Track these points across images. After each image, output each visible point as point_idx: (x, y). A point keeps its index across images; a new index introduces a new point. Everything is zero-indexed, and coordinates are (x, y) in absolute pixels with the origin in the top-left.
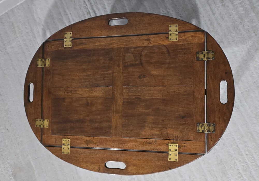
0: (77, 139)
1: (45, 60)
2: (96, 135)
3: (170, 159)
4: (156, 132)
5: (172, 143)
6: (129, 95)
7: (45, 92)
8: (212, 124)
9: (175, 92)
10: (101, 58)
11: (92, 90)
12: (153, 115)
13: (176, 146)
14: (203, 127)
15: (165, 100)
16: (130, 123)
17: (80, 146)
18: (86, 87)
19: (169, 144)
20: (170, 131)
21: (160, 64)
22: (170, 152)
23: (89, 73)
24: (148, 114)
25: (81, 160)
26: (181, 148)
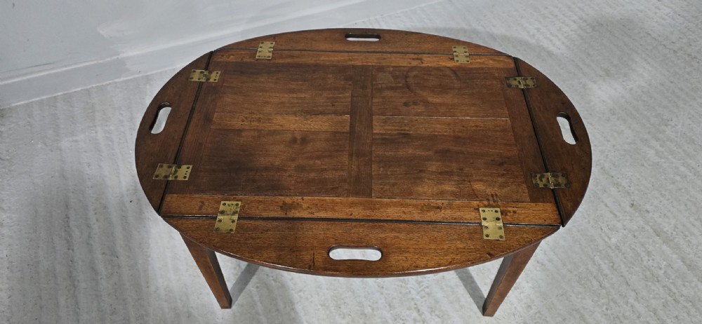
0: (261, 202)
1: (210, 73)
2: (309, 194)
3: (487, 236)
4: (449, 187)
5: (486, 207)
6: (385, 130)
7: (194, 120)
8: (560, 174)
9: (477, 126)
10: (330, 76)
11: (307, 120)
12: (437, 161)
13: (496, 211)
14: (544, 180)
15: (459, 137)
16: (389, 173)
17: (265, 215)
18: (295, 114)
19: (481, 209)
20: (478, 186)
21: (443, 89)
22: (484, 223)
23: (303, 96)
24: (429, 159)
25: (264, 243)
26: (506, 215)
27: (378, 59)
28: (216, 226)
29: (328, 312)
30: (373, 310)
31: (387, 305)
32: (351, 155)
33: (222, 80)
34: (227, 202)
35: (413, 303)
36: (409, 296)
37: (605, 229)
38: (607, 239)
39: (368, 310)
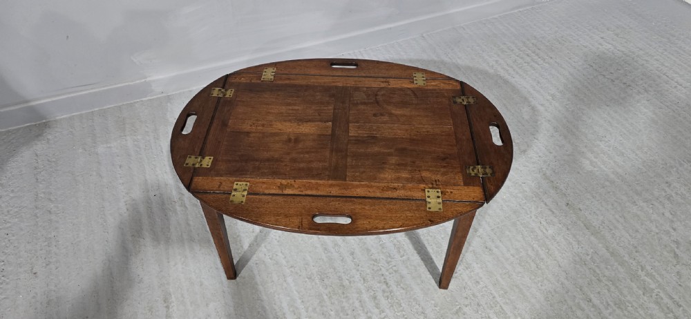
0: (264, 183)
1: (226, 90)
2: (300, 178)
3: (430, 208)
4: (405, 175)
5: (430, 188)
6: (359, 134)
7: (214, 125)
8: (488, 167)
9: (428, 132)
10: (317, 94)
11: (299, 125)
12: (397, 156)
13: (438, 192)
14: (475, 171)
15: (414, 140)
16: (360, 164)
17: (267, 192)
18: (290, 121)
19: (426, 190)
20: (425, 174)
21: (404, 104)
22: (428, 200)
23: (296, 108)
24: (390, 154)
25: (266, 211)
26: (445, 194)
27: (355, 81)
28: (231, 199)
29: (313, 284)
30: (350, 282)
31: (362, 279)
32: (332, 151)
33: (236, 95)
34: (239, 183)
35: (383, 278)
36: (380, 273)
37: (544, 223)
38: (545, 231)
39: (346, 283)
